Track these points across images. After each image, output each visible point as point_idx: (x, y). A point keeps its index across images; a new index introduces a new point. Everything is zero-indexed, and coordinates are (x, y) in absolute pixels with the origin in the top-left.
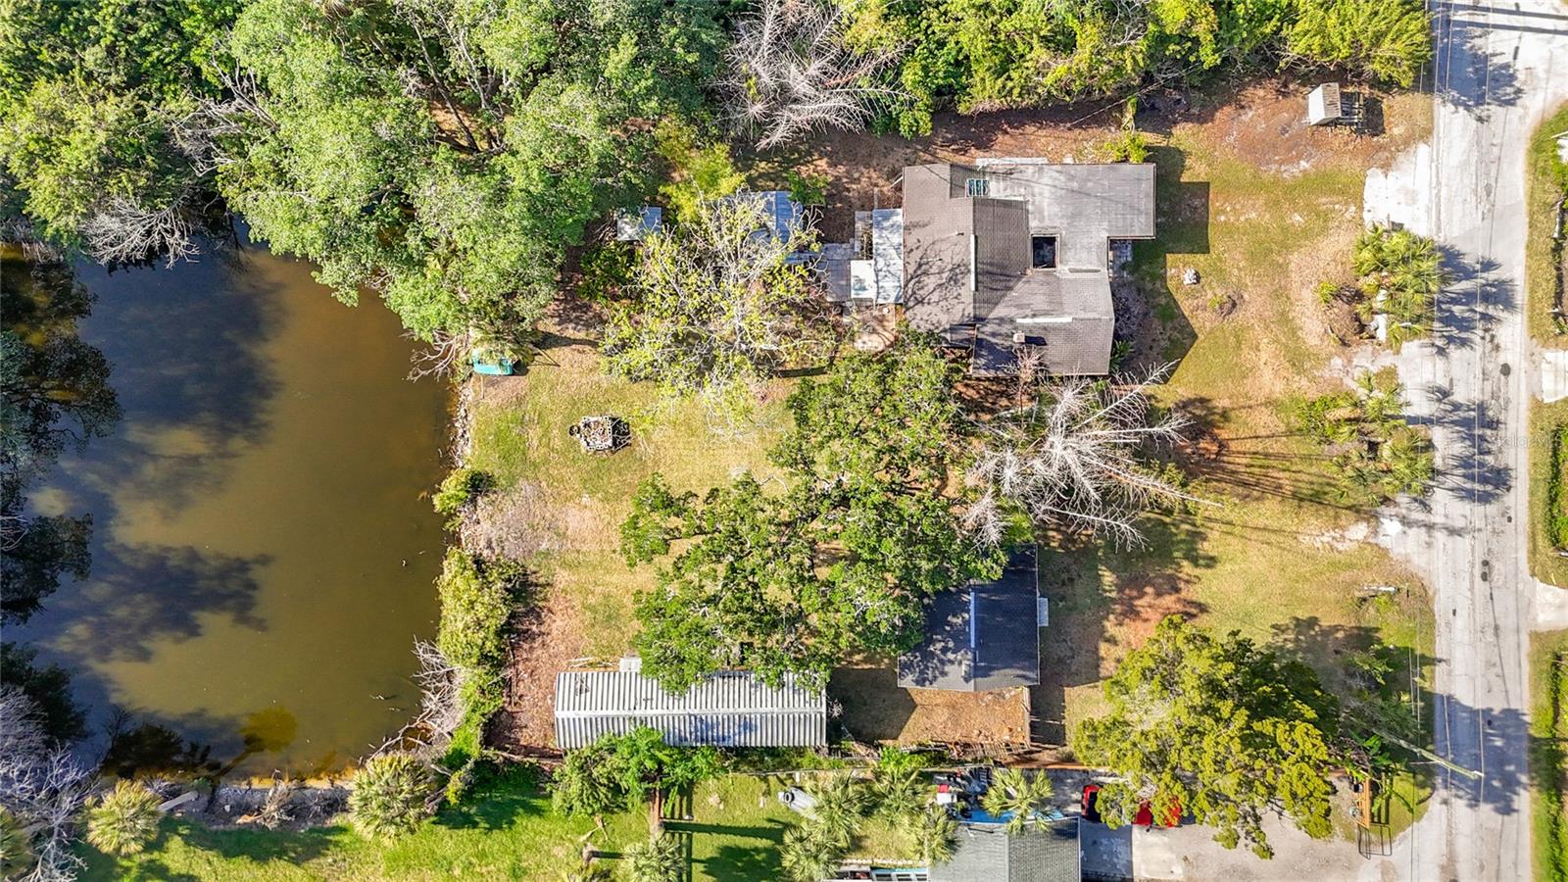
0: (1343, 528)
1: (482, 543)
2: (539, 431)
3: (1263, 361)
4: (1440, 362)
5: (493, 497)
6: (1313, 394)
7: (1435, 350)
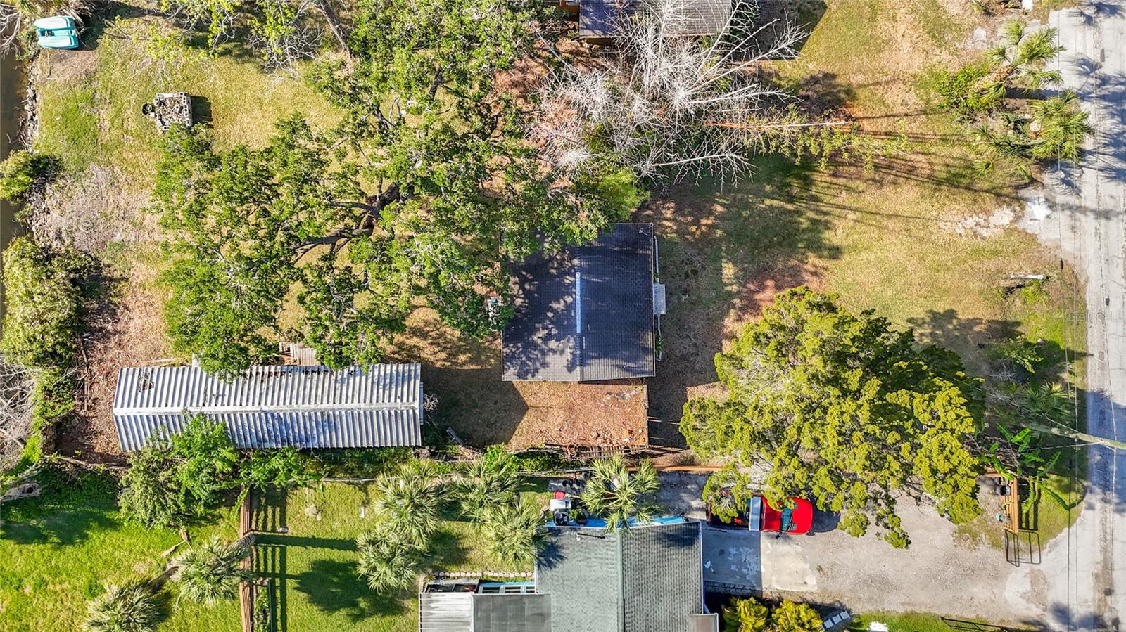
0: (987, 212)
1: (52, 235)
2: (112, 111)
3: (901, 32)
4: (1090, 32)
5: (61, 183)
6: (954, 68)
7: (1082, 19)
